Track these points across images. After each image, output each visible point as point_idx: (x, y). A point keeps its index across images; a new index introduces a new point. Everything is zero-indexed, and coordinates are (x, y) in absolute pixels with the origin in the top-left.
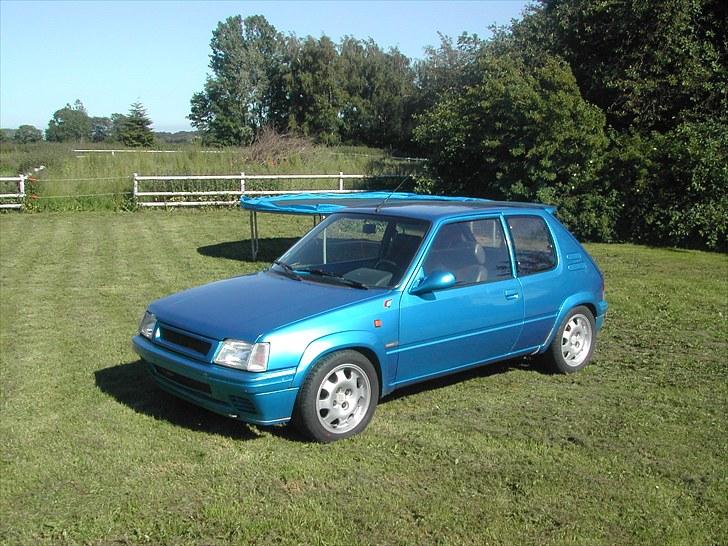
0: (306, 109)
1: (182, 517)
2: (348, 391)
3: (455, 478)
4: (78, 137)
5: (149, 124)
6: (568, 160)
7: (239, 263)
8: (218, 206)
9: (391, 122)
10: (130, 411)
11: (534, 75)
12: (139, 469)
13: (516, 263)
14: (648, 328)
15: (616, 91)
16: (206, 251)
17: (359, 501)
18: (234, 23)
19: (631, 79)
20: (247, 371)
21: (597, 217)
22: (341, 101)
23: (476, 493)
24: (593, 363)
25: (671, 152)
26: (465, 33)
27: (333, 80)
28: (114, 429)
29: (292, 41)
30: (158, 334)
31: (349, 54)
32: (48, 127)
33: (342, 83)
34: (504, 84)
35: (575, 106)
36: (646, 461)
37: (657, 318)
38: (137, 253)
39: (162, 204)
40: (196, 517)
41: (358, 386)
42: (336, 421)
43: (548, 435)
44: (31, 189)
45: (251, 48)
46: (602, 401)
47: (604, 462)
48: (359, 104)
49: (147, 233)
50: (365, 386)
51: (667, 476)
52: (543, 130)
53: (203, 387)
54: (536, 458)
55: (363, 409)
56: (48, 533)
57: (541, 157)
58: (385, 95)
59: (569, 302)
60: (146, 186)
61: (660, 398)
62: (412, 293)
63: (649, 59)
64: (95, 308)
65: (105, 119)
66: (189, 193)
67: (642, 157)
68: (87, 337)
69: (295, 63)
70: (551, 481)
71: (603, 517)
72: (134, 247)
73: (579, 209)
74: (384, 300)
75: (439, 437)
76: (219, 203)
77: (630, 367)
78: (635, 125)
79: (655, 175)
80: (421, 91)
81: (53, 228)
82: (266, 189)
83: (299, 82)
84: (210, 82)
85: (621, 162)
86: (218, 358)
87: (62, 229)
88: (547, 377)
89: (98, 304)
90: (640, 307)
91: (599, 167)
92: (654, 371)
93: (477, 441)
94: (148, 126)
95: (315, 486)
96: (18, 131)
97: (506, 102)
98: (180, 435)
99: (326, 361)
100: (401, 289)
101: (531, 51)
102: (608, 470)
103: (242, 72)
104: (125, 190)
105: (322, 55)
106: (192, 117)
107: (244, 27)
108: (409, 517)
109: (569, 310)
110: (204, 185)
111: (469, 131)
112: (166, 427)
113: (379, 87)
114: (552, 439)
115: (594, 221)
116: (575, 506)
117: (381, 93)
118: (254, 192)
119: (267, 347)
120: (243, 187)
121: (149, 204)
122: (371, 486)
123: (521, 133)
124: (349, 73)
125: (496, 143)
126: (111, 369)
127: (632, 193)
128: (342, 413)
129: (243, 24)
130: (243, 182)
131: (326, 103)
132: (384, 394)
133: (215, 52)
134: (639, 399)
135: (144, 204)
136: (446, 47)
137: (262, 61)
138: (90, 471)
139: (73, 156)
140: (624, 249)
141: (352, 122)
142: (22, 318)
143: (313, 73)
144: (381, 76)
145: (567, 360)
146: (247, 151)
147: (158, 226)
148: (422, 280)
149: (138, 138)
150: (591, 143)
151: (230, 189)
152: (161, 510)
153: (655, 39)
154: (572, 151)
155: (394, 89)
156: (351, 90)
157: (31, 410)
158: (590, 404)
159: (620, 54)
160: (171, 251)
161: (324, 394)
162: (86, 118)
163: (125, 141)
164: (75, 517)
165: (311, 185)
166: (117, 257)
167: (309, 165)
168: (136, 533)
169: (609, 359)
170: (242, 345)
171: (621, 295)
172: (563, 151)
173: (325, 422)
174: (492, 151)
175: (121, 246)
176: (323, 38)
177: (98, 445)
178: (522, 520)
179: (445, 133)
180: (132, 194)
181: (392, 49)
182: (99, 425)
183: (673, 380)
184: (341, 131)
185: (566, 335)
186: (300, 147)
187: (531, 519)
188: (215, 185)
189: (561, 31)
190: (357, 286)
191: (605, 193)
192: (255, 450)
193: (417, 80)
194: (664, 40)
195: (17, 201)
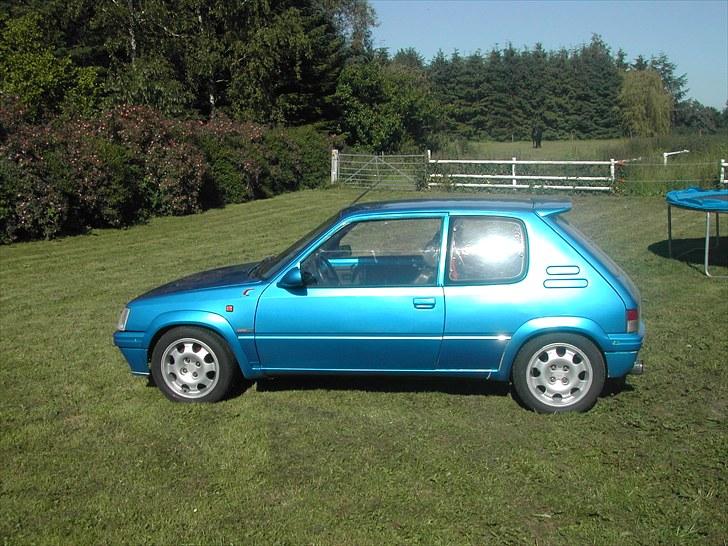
41: (207, 361)
42: (186, 387)
44: (621, 173)
55: (213, 383)
74: (245, 289)
100: (272, 281)
104: (711, 177)
132: (246, 376)
173: (173, 385)
180: (719, 181)
185: (538, 365)
195: (607, 183)
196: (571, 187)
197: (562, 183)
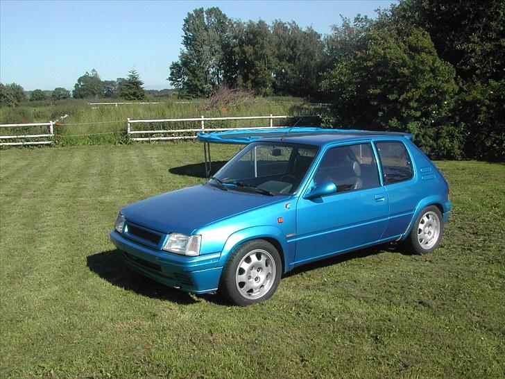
0: (249, 71)
1: (135, 361)
2: (259, 269)
3: (334, 332)
4: (94, 94)
5: (141, 84)
6: (429, 102)
7: (197, 179)
8: (185, 140)
9: (309, 79)
10: (108, 284)
11: (404, 42)
12: (109, 325)
13: (383, 175)
14: (484, 220)
15: (463, 52)
16: (174, 171)
17: (262, 348)
18: (199, 13)
19: (474, 42)
20: (185, 255)
21: (450, 142)
22: (273, 65)
23: (348, 343)
24: (442, 247)
25: (503, 94)
26: (359, 15)
27: (267, 51)
28: (96, 297)
29: (239, 24)
30: (126, 230)
31: (278, 32)
32: (74, 89)
33: (275, 52)
34: (383, 49)
35: (433, 63)
36: (475, 319)
37: (491, 213)
38: (127, 173)
39: (147, 139)
40: (145, 360)
41: (267, 265)
42: (251, 291)
43: (404, 300)
44: (58, 131)
45: (210, 31)
46: (446, 274)
47: (444, 320)
48: (286, 67)
49: (135, 159)
50: (272, 265)
51: (491, 330)
52: (411, 81)
53: (156, 267)
54: (395, 317)
55: (270, 282)
56: (40, 372)
57: (410, 100)
58: (304, 60)
59: (422, 203)
60: (136, 127)
61: (489, 272)
62: (306, 198)
63: (487, 28)
64: (93, 212)
65: (113, 82)
66: (166, 131)
67: (482, 98)
68: (85, 232)
69: (240, 40)
70: (404, 334)
71: (440, 361)
72: (126, 169)
73: (437, 137)
74: (285, 203)
75: (325, 302)
76: (186, 137)
77: (468, 249)
78: (477, 75)
79: (492, 111)
80: (329, 57)
81: (72, 157)
82: (219, 127)
83: (244, 52)
84: (183, 54)
85: (467, 102)
86: (166, 247)
87: (78, 158)
88: (408, 257)
89: (96, 209)
90: (478, 206)
91: (452, 106)
92: (486, 252)
93: (352, 304)
94: (141, 86)
95: (233, 337)
96: (54, 92)
97: (385, 62)
98: (140, 301)
99: (243, 248)
100: (298, 195)
101: (402, 25)
102: (446, 325)
103: (205, 47)
104: (122, 130)
105: (260, 34)
106: (170, 79)
107: (205, 16)
108: (298, 360)
109: (423, 208)
110: (176, 125)
111: (359, 83)
112: (132, 295)
113: (300, 55)
114: (407, 302)
115: (448, 145)
116: (420, 353)
117: (301, 59)
118: (211, 130)
119: (199, 238)
120: (203, 126)
121: (138, 139)
122: (273, 338)
123: (395, 83)
124: (279, 46)
125: (378, 91)
126: (99, 254)
127: (476, 124)
128: (256, 284)
129: (204, 13)
130: (203, 122)
131: (263, 67)
132: (286, 271)
133: (186, 34)
134: (473, 272)
135: (135, 139)
136: (346, 25)
137: (218, 39)
138: (75, 328)
139: (88, 108)
140: (470, 164)
141: (281, 80)
142: (42, 220)
143: (254, 47)
144: (301, 47)
145: (422, 245)
146: (208, 101)
147: (144, 155)
148: (312, 189)
149: (134, 94)
150: (445, 89)
151: (194, 128)
152: (121, 355)
153: (491, 13)
154: (432, 96)
155: (311, 56)
156: (280, 57)
157: (40, 284)
158: (437, 276)
159: (465, 25)
160: (151, 171)
161: (242, 271)
162: (99, 81)
163: (126, 96)
164: (61, 360)
165: (250, 124)
166: (113, 177)
167: (250, 109)
168: (101, 372)
169: (454, 243)
170: (182, 237)
171: (466, 197)
172: (426, 95)
173: (243, 292)
174: (376, 97)
175: (117, 168)
176: (260, 22)
177: (83, 308)
178: (380, 363)
179: (342, 85)
180: (127, 133)
181: (308, 28)
182: (85, 294)
183: (500, 258)
184: (274, 86)
185: (421, 226)
186: (244, 98)
187: (387, 362)
188: (184, 125)
189: (423, 11)
190: (266, 194)
191: (456, 125)
192: (193, 311)
193: (326, 49)
194: (498, 14)
195: (49, 139)
196: (21, 143)
197: (14, 140)
